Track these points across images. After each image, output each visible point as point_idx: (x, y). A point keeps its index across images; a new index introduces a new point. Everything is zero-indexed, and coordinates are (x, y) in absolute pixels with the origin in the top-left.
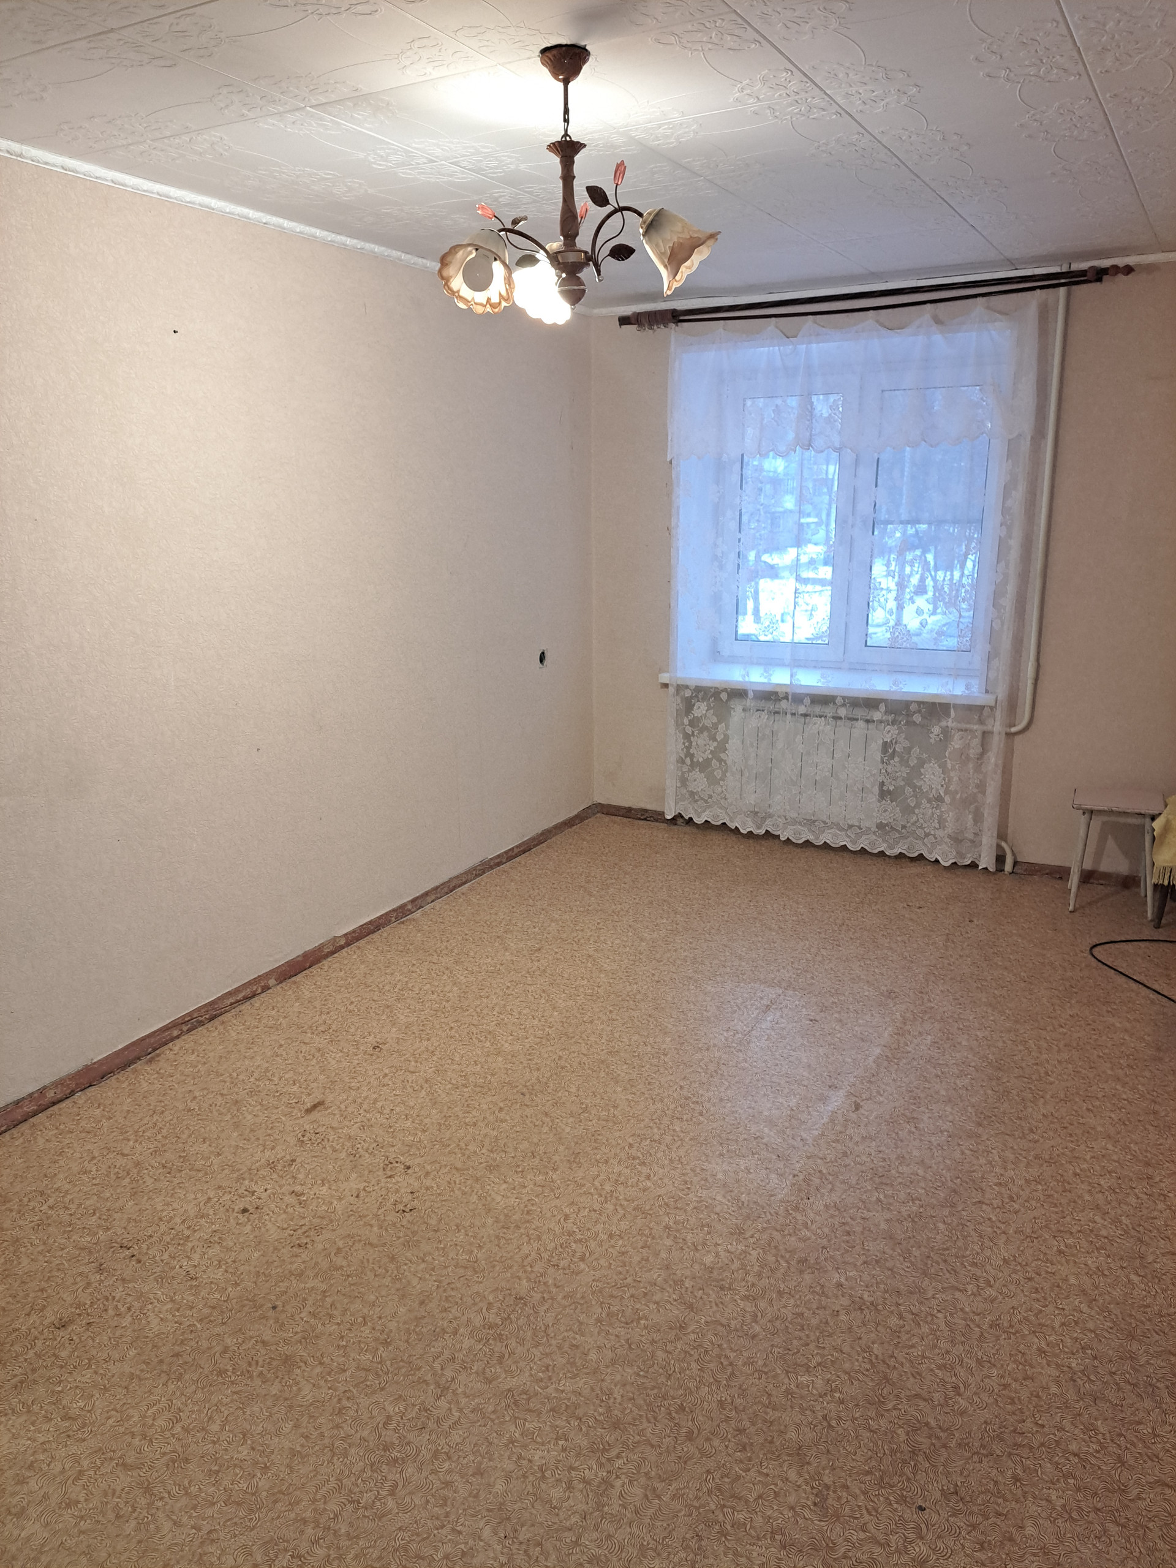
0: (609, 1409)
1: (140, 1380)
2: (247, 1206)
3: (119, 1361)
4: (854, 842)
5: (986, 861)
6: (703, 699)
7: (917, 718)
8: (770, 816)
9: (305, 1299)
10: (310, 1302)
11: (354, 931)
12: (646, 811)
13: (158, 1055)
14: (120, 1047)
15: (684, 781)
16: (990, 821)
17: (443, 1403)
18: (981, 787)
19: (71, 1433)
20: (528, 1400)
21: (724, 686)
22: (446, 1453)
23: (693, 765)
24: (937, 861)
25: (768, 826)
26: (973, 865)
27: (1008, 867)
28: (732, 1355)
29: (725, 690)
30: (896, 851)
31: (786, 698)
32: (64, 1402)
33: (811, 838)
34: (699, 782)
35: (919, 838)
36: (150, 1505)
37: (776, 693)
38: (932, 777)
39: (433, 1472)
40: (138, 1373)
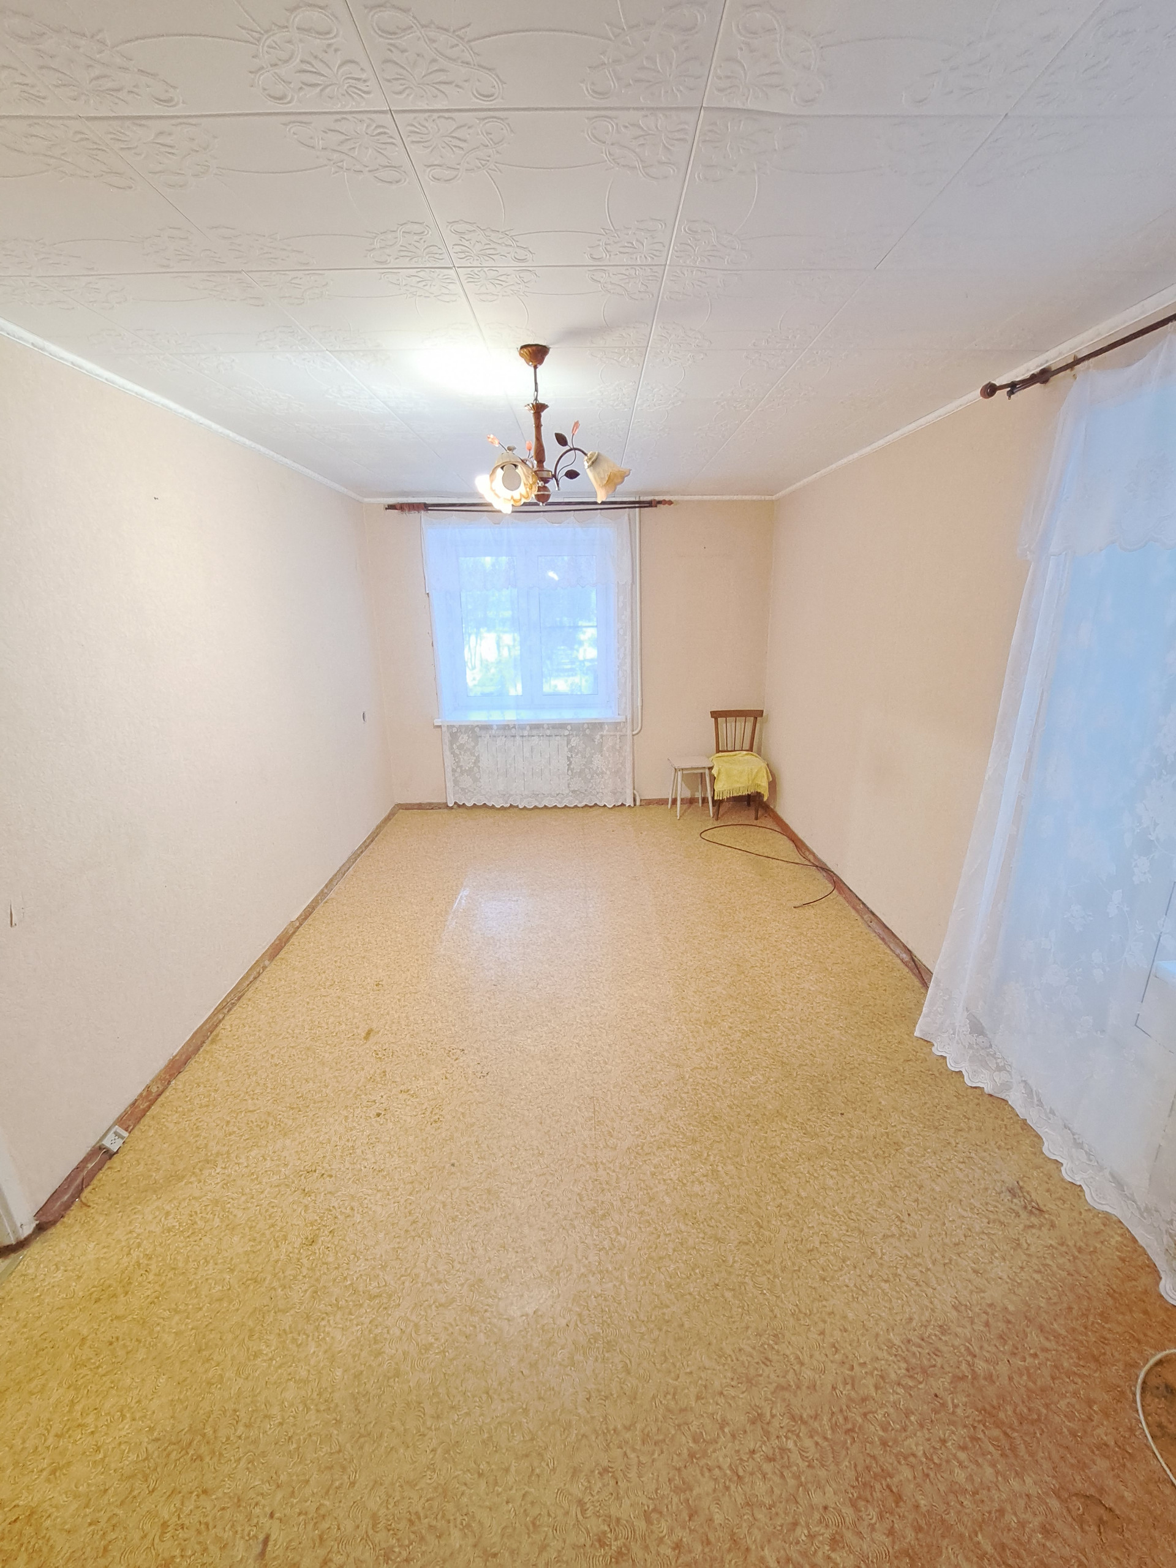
0: (684, 1135)
1: (403, 1249)
2: (378, 1111)
3: (376, 1244)
4: (560, 803)
5: (629, 802)
6: (465, 733)
7: (588, 732)
8: (511, 795)
9: (468, 1152)
10: (473, 1151)
11: (301, 915)
12: (432, 804)
13: (217, 1035)
14: (188, 1038)
15: (456, 782)
16: (629, 781)
17: (601, 1172)
18: (623, 764)
19: (384, 1306)
20: (642, 1148)
21: (476, 724)
22: (627, 1197)
23: (462, 773)
24: (605, 806)
25: (511, 801)
26: (623, 805)
27: (638, 803)
28: (715, 1081)
29: (477, 726)
30: (583, 804)
31: (514, 727)
32: (361, 1289)
33: (537, 804)
34: (466, 781)
35: (593, 795)
36: (483, 1319)
37: (508, 725)
38: (598, 762)
39: (629, 1211)
40: (397, 1246)
